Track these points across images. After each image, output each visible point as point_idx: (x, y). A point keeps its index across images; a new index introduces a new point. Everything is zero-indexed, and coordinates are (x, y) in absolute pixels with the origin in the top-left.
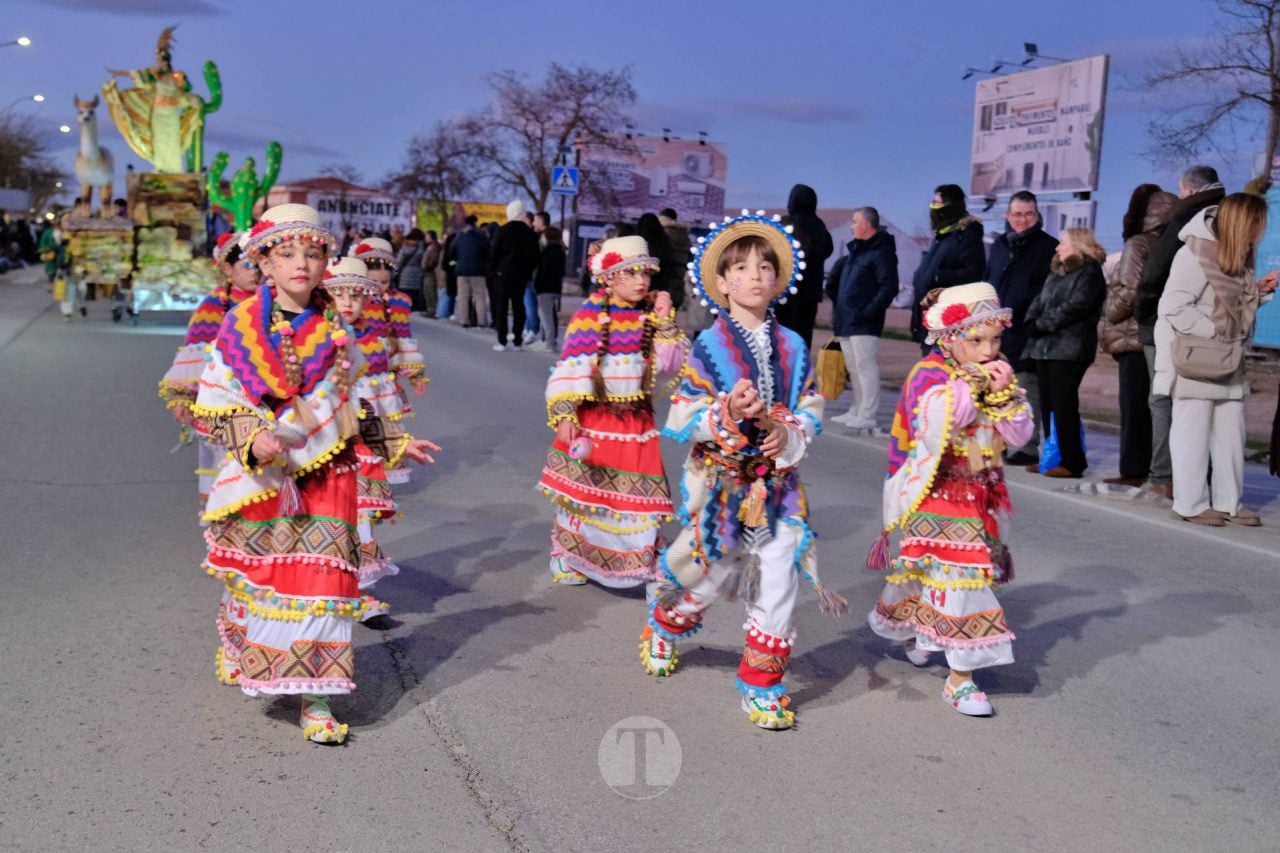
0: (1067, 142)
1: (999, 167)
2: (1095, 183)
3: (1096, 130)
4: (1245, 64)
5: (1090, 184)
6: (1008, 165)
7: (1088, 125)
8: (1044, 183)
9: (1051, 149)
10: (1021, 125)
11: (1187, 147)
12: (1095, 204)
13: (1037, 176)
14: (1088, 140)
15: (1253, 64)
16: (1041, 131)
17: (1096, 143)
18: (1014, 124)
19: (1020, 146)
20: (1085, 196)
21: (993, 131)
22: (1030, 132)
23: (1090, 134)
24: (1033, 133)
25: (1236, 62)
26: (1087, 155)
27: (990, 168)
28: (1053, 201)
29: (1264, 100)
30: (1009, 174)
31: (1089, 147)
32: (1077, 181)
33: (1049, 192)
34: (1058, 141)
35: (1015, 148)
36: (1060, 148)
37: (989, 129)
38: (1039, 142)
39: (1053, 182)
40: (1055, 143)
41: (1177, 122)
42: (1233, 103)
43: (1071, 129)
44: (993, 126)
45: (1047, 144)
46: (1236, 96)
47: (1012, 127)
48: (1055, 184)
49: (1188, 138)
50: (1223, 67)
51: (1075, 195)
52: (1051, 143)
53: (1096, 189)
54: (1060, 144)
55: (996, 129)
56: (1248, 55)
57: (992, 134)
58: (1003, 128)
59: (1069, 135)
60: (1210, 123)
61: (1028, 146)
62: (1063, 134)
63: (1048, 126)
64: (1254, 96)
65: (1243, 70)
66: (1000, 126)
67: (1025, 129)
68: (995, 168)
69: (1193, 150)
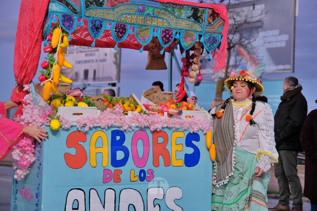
0: (104, 60)
1: (71, 71)
2: (119, 79)
3: (118, 56)
5: (116, 79)
6: (76, 70)
7: (114, 53)
8: (94, 79)
9: (97, 63)
10: (81, 52)
12: (119, 89)
13: (91, 75)
14: (114, 60)
16: (91, 55)
17: (118, 61)
18: (78, 51)
19: (81, 61)
20: (114, 85)
21: (67, 54)
22: (86, 55)
23: (115, 57)
24: (88, 56)
26: (114, 67)
27: (67, 71)
28: (98, 87)
30: (77, 74)
31: (115, 63)
32: (110, 78)
33: (97, 83)
34: (100, 60)
35: (79, 62)
36: (102, 63)
37: (66, 53)
38: (91, 60)
39: (99, 78)
40: (99, 61)
43: (106, 55)
44: (68, 52)
45: (95, 61)
47: (77, 52)
48: (99, 79)
51: (109, 84)
52: (97, 61)
53: (119, 82)
54: (101, 61)
55: (70, 53)
57: (67, 56)
58: (73, 53)
59: (105, 57)
61: (86, 62)
62: (102, 57)
63: (95, 53)
66: (71, 52)
67: (84, 54)
68: (69, 71)
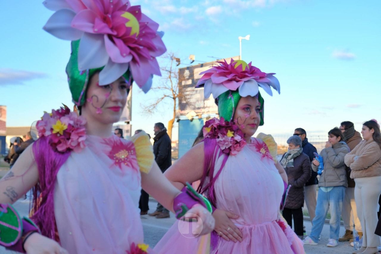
2: (130, 119)
3: (130, 102)
4: (165, 87)
11: (151, 111)
15: (167, 87)
25: (162, 86)
29: (171, 97)
31: (128, 107)
41: (147, 104)
42: (163, 98)
46: (163, 96)
49: (150, 108)
50: (159, 88)
51: (125, 122)
56: (165, 85)
60: (156, 104)
64: (168, 96)
65: (164, 89)
69: (152, 111)
